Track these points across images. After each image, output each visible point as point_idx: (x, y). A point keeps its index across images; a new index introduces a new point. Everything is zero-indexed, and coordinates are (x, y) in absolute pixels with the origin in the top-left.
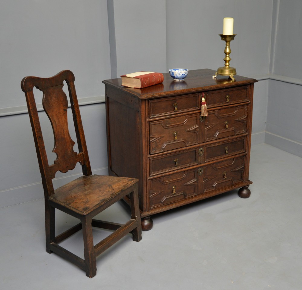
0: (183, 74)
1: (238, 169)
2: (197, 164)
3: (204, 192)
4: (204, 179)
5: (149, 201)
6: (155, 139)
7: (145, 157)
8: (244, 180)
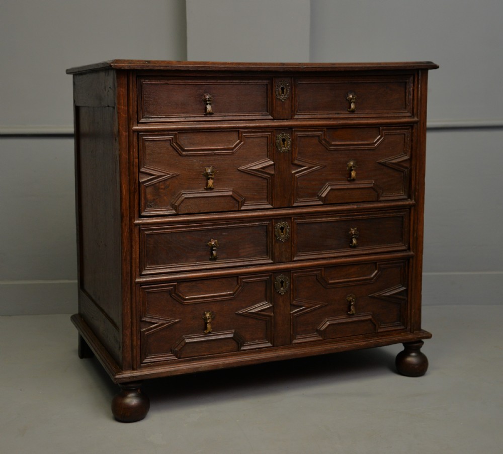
1: (388, 294)
2: (271, 261)
3: (295, 341)
4: (291, 305)
5: (139, 343)
6: (153, 177)
7: (127, 223)
8: (409, 327)
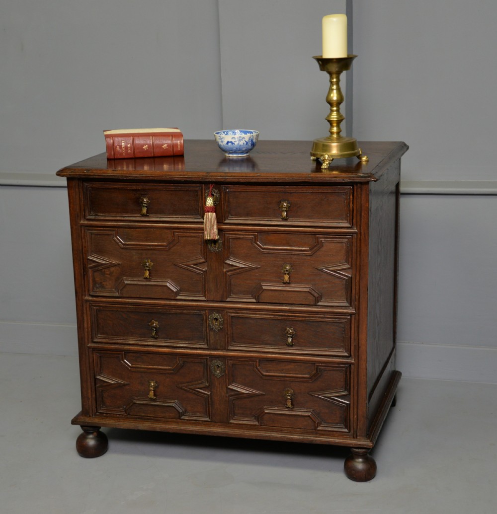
0: (228, 142)
2: (206, 347)
3: (231, 422)
